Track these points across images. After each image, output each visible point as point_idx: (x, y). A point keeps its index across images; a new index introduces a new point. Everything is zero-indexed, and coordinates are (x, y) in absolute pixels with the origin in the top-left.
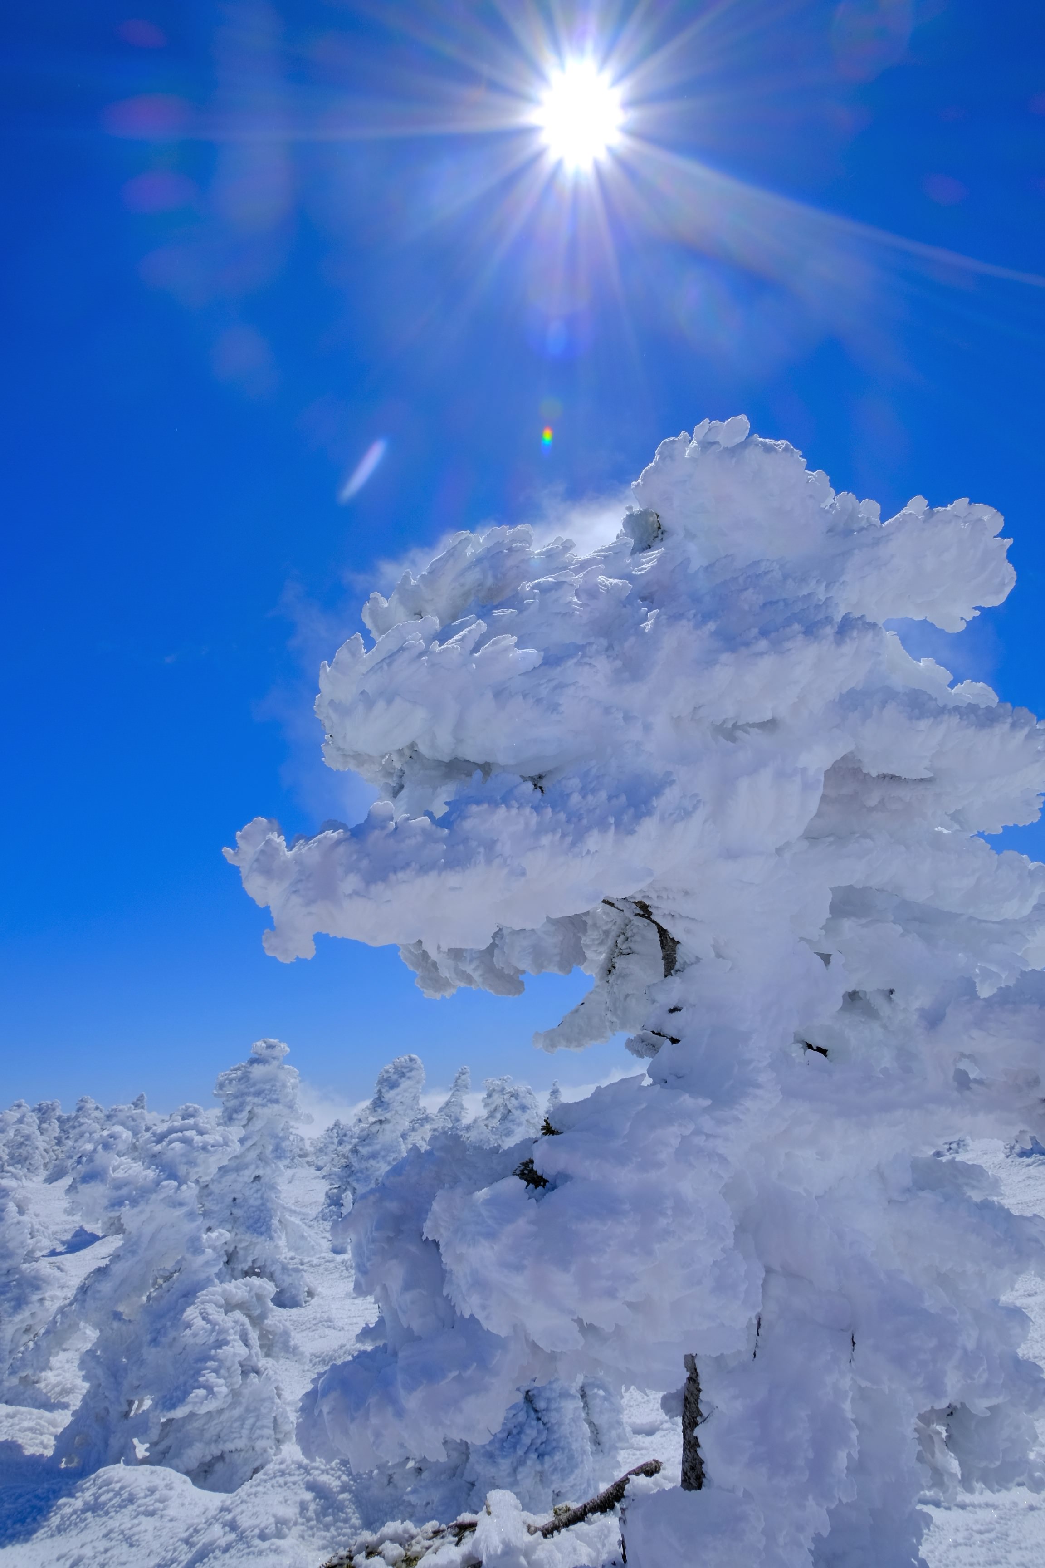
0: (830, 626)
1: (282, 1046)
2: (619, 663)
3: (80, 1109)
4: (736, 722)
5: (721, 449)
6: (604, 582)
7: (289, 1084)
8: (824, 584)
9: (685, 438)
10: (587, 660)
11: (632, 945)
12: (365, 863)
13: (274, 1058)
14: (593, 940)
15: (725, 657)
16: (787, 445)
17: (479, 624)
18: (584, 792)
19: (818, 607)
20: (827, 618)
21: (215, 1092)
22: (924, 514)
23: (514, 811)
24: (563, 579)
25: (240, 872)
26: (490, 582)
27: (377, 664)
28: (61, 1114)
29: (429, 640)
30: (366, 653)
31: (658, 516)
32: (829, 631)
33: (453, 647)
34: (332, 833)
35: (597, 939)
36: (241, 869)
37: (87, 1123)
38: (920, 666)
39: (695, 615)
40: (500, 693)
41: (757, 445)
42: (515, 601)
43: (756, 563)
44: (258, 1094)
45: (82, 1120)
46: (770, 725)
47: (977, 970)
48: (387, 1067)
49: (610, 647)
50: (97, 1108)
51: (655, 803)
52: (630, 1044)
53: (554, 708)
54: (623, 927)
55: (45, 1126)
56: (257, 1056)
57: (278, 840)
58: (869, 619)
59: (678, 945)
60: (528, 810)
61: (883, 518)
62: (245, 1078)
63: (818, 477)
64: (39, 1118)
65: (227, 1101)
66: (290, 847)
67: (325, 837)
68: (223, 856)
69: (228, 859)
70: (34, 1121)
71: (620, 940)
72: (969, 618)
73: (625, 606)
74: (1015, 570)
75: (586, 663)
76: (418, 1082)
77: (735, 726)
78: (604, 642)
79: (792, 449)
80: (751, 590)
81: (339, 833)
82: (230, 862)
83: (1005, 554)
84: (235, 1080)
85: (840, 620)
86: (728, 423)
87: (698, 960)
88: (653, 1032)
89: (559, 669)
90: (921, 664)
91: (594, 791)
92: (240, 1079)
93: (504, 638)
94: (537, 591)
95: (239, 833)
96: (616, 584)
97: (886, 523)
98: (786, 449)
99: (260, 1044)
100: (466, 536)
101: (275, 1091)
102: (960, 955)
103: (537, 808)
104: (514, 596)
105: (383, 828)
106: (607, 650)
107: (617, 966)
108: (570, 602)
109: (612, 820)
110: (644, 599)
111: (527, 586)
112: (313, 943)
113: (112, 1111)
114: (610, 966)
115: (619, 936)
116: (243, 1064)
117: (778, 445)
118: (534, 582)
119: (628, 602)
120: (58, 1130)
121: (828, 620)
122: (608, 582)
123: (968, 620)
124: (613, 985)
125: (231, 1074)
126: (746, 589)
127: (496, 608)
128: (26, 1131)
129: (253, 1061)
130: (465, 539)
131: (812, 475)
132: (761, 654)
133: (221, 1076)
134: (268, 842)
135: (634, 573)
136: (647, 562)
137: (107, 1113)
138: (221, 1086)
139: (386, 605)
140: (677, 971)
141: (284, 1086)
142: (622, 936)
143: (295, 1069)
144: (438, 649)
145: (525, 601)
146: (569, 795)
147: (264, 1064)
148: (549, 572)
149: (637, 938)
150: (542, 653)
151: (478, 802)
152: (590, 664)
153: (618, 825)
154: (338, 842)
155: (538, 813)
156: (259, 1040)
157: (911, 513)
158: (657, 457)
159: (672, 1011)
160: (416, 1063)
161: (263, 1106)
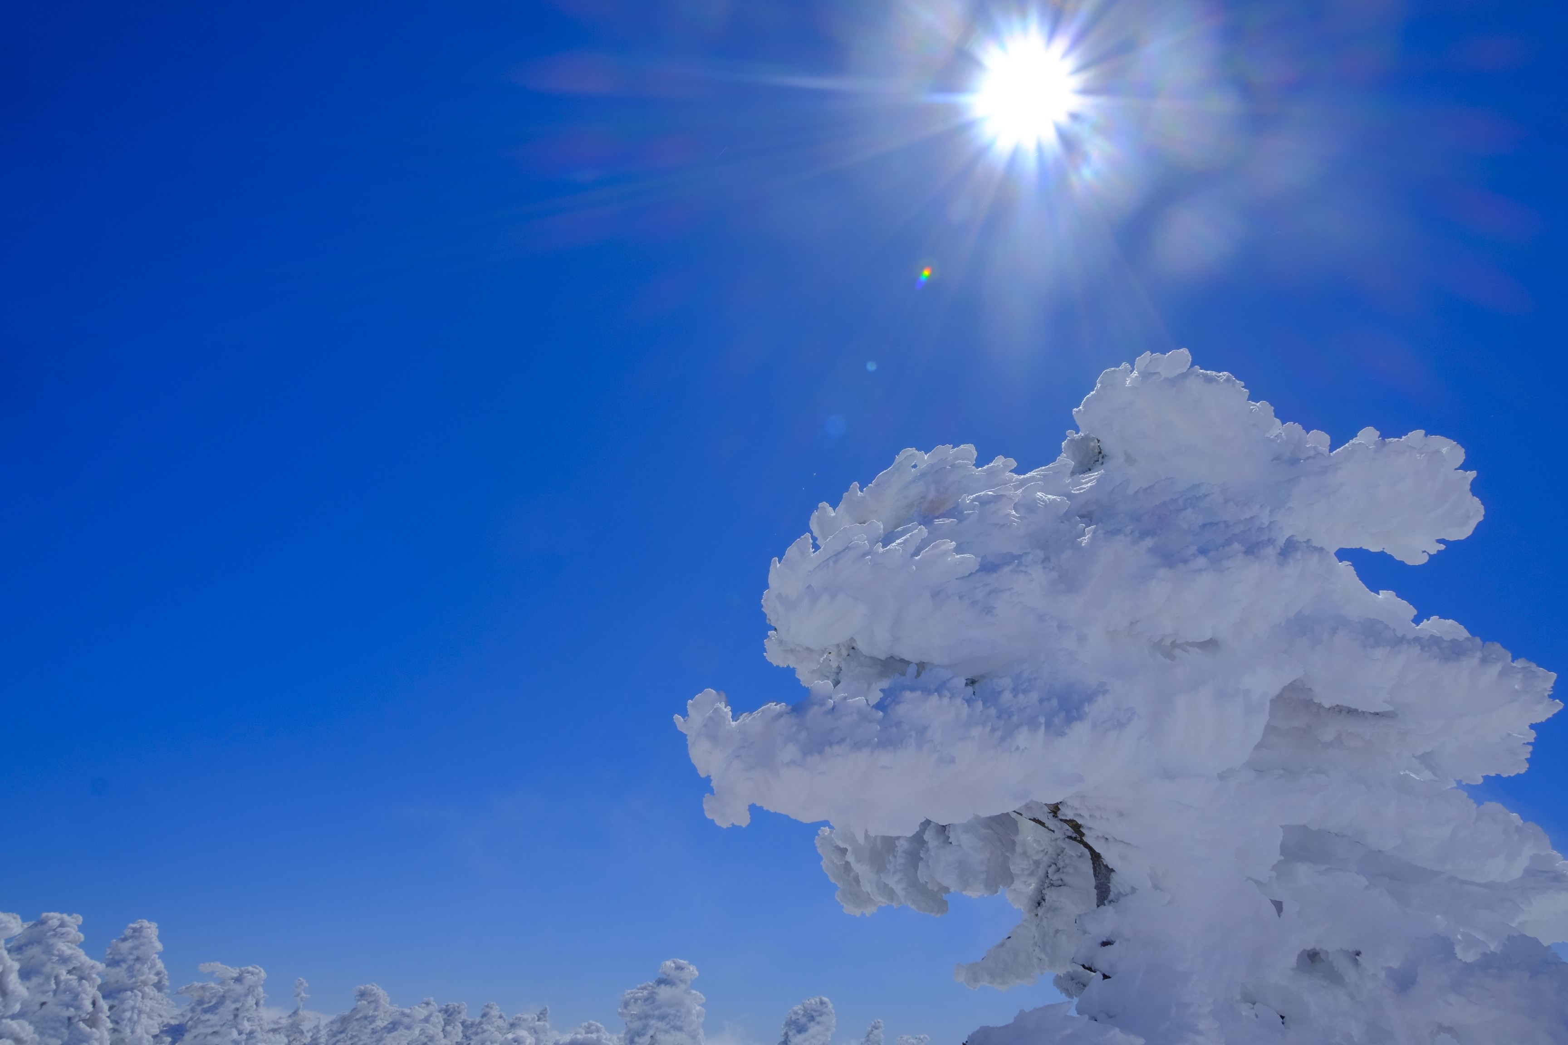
0: (1272, 547)
1: (691, 969)
2: (1054, 575)
3: (484, 1015)
4: (1175, 641)
5: (1162, 378)
6: (1042, 497)
7: (694, 1011)
8: (1268, 509)
9: (1125, 368)
10: (1023, 568)
11: (1063, 877)
12: (803, 735)
13: (682, 981)
14: (1023, 870)
15: (1163, 572)
16: (1228, 376)
17: (921, 529)
18: (1015, 691)
19: (1260, 529)
20: (1269, 540)
21: (620, 1010)
22: (1375, 444)
23: (946, 700)
24: (1003, 493)
25: (687, 740)
26: (932, 495)
27: (823, 562)
28: (466, 1018)
29: (874, 543)
30: (814, 552)
31: (1099, 441)
32: (1271, 551)
33: (895, 548)
34: (776, 705)
35: (1027, 869)
36: (688, 737)
37: (489, 1031)
38: (1378, 598)
39: (1132, 532)
40: (938, 594)
41: (1198, 376)
42: (956, 512)
43: (1197, 486)
44: (662, 1018)
45: (485, 1027)
46: (1210, 645)
47: (1459, 937)
48: (796, 1008)
49: (1046, 559)
50: (501, 1017)
51: (1087, 709)
52: (1058, 981)
53: (988, 610)
54: (1054, 856)
55: (449, 1028)
56: (665, 977)
57: (725, 710)
58: (1316, 543)
59: (1113, 874)
60: (959, 701)
61: (1332, 448)
62: (651, 999)
63: (1262, 408)
64: (444, 1020)
65: (631, 1021)
66: (735, 717)
67: (769, 709)
68: (674, 723)
69: (678, 726)
70: (439, 1022)
71: (1051, 871)
72: (1433, 552)
73: (1062, 522)
74: (1483, 504)
75: (1021, 571)
76: (828, 1029)
77: (1174, 644)
78: (1040, 554)
79: (1234, 380)
80: (1190, 510)
81: (781, 706)
82: (679, 729)
83: (1469, 487)
84: (641, 999)
85: (1284, 541)
86: (1168, 356)
87: (1134, 890)
88: (1084, 966)
89: (995, 575)
90: (1380, 597)
91: (1025, 692)
92: (646, 1000)
93: (944, 542)
94: (977, 503)
95: (690, 701)
96: (1054, 500)
97: (1334, 452)
98: (1228, 380)
99: (670, 964)
100: (912, 452)
101: (680, 1017)
102: (1438, 916)
103: (969, 702)
104: (954, 508)
105: (822, 704)
106: (1043, 562)
107: (1047, 898)
108: (1009, 514)
109: (1042, 720)
110: (1081, 517)
111: (968, 499)
112: (748, 813)
113: (516, 1019)
114: (1039, 898)
115: (1050, 866)
116: (651, 984)
117: (1220, 376)
118: (974, 496)
119: (1067, 517)
120: (461, 1035)
121: (1271, 541)
122: (1046, 498)
123: (1432, 553)
124: (1042, 919)
125: (637, 993)
126: (1185, 509)
127: (937, 518)
128: (431, 1032)
129: (661, 982)
130: (911, 455)
131: (1256, 405)
132: (1200, 571)
133: (628, 993)
134: (716, 710)
135: (1073, 492)
136: (1087, 483)
137: (511, 1021)
138: (626, 1004)
139: (833, 514)
140: (1110, 902)
141: (689, 1012)
142: (1053, 866)
143: (702, 996)
144: (881, 550)
145: (965, 512)
146: (1000, 693)
147: (672, 986)
148: (989, 487)
149: (1070, 869)
150: (980, 559)
151: (912, 689)
152: (1025, 572)
153: (1048, 725)
154: (780, 715)
155: (969, 706)
156: (668, 959)
157: (1360, 443)
158: (1099, 385)
159: (1105, 944)
160: (827, 1007)
161: (666, 1032)
